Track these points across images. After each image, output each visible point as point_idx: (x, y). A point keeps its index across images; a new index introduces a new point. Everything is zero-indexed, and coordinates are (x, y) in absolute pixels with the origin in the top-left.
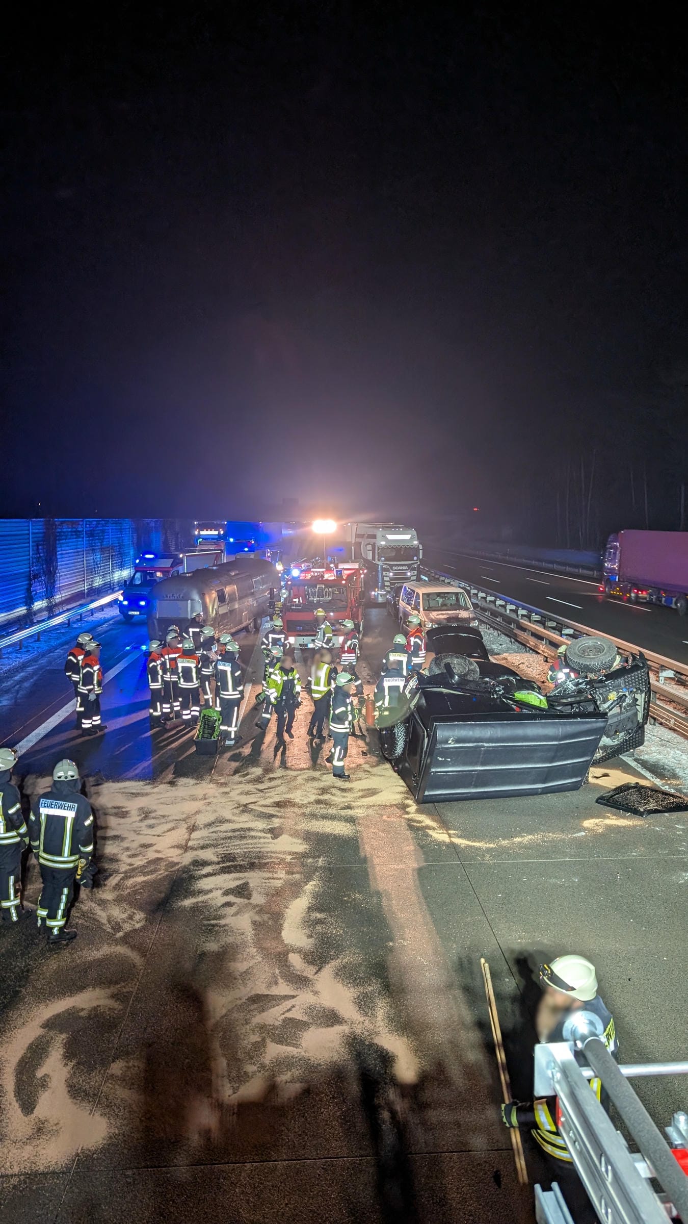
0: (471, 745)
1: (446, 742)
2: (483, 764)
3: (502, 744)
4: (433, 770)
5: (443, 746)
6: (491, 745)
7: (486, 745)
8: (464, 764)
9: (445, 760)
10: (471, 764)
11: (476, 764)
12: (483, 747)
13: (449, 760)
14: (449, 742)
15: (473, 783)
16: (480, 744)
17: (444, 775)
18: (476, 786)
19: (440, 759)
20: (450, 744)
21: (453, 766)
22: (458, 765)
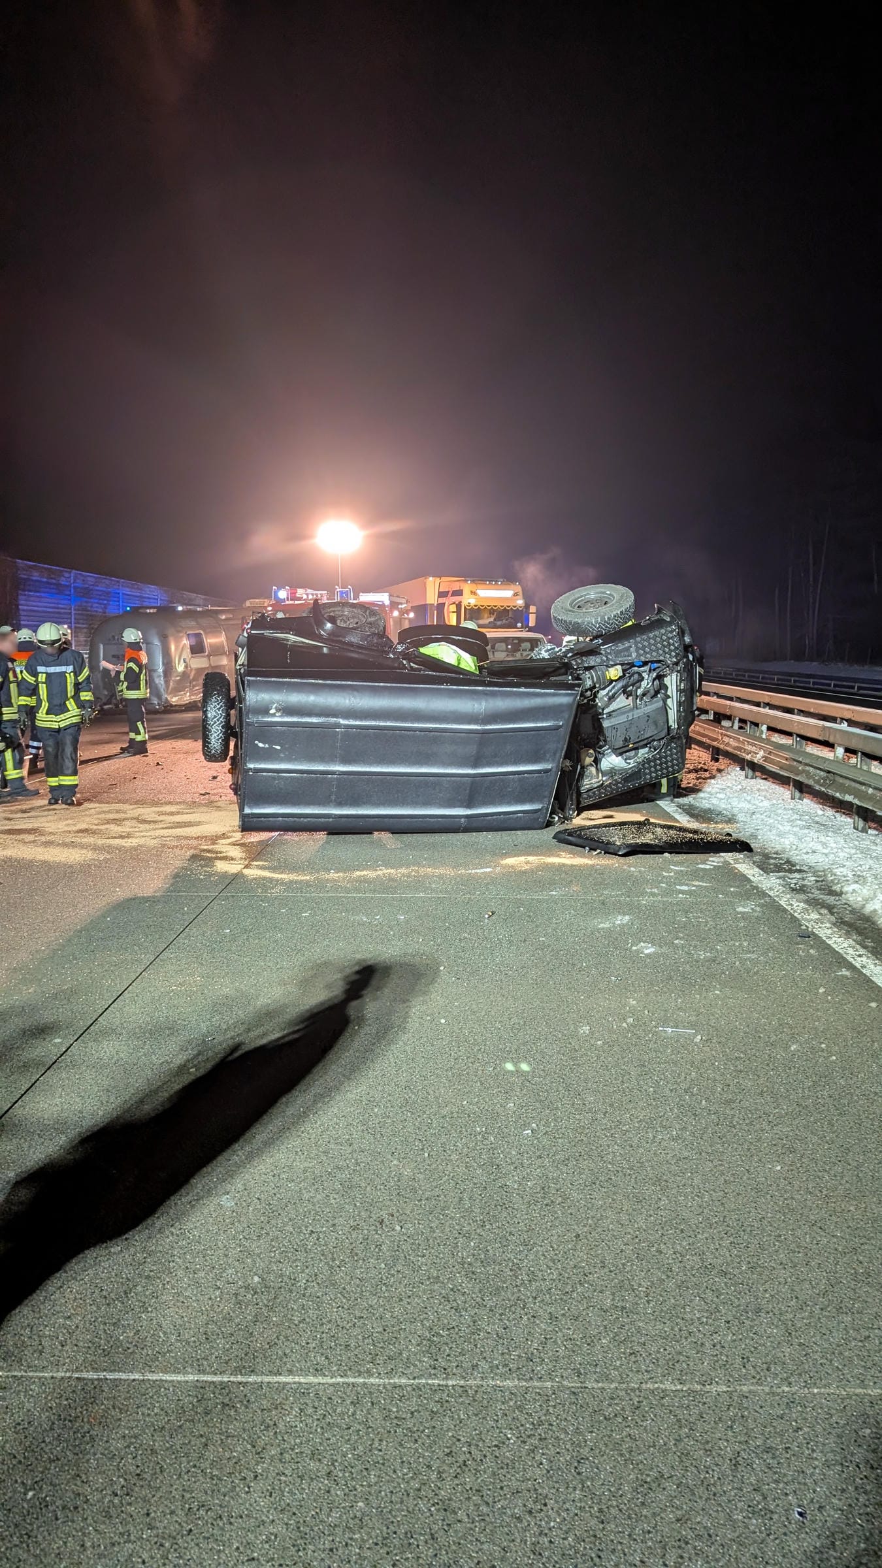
0: (314, 720)
1: (265, 711)
2: (346, 761)
3: (373, 723)
4: (251, 766)
5: (261, 718)
6: (352, 722)
7: (342, 722)
8: (311, 759)
9: (271, 748)
10: (322, 759)
11: (332, 759)
12: (338, 726)
13: (278, 748)
14: (272, 712)
15: (333, 797)
16: (332, 720)
17: (274, 778)
18: (340, 804)
19: (261, 745)
20: (274, 715)
21: (289, 759)
22: (298, 759)
